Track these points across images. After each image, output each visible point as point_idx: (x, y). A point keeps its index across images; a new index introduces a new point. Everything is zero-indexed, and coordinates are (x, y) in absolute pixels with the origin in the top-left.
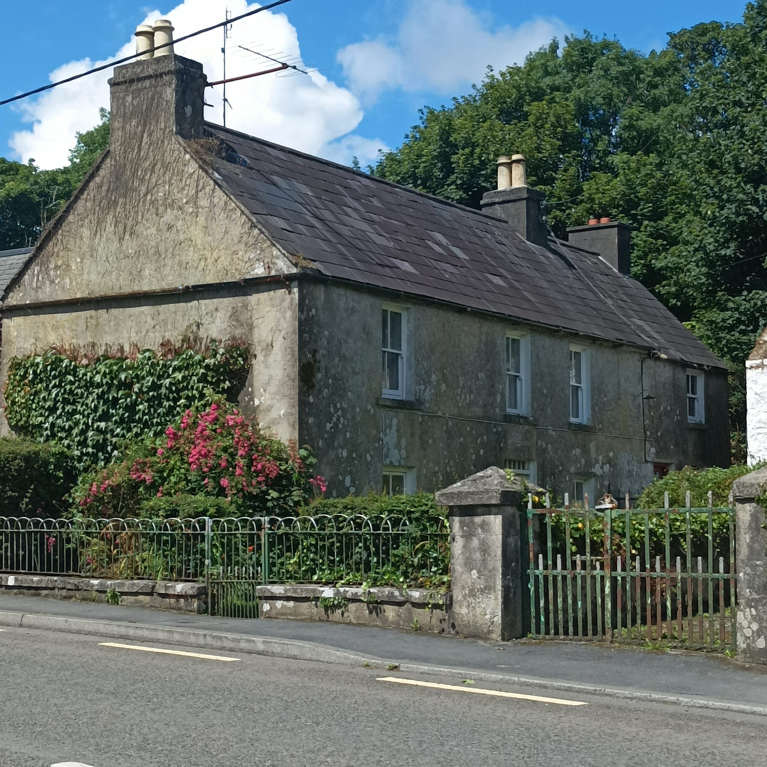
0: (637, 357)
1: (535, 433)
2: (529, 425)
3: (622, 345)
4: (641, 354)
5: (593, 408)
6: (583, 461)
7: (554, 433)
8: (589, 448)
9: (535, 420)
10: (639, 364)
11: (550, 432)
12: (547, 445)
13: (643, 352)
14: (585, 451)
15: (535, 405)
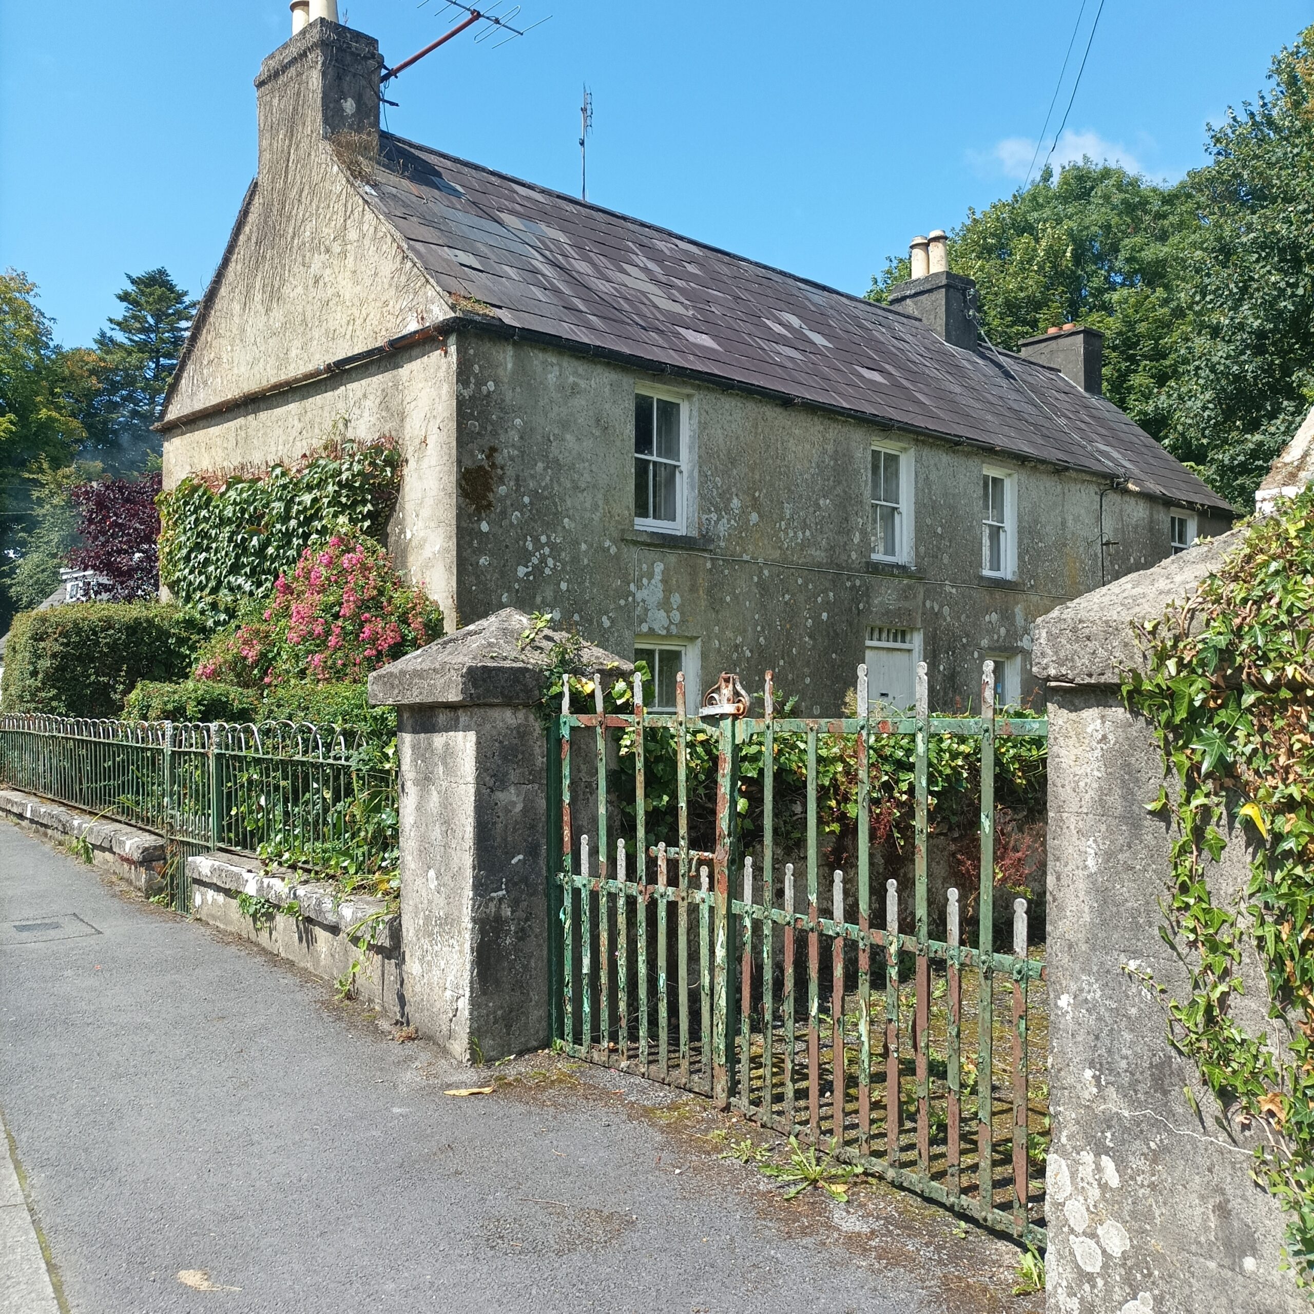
0: (1093, 488)
1: (922, 590)
2: (910, 577)
3: (1067, 469)
4: (1099, 484)
5: (1020, 557)
6: (1003, 631)
7: (954, 591)
8: (1013, 612)
9: (919, 570)
10: (1098, 498)
11: (948, 589)
12: (941, 607)
13: (1103, 482)
14: (1007, 616)
15: (922, 549)
